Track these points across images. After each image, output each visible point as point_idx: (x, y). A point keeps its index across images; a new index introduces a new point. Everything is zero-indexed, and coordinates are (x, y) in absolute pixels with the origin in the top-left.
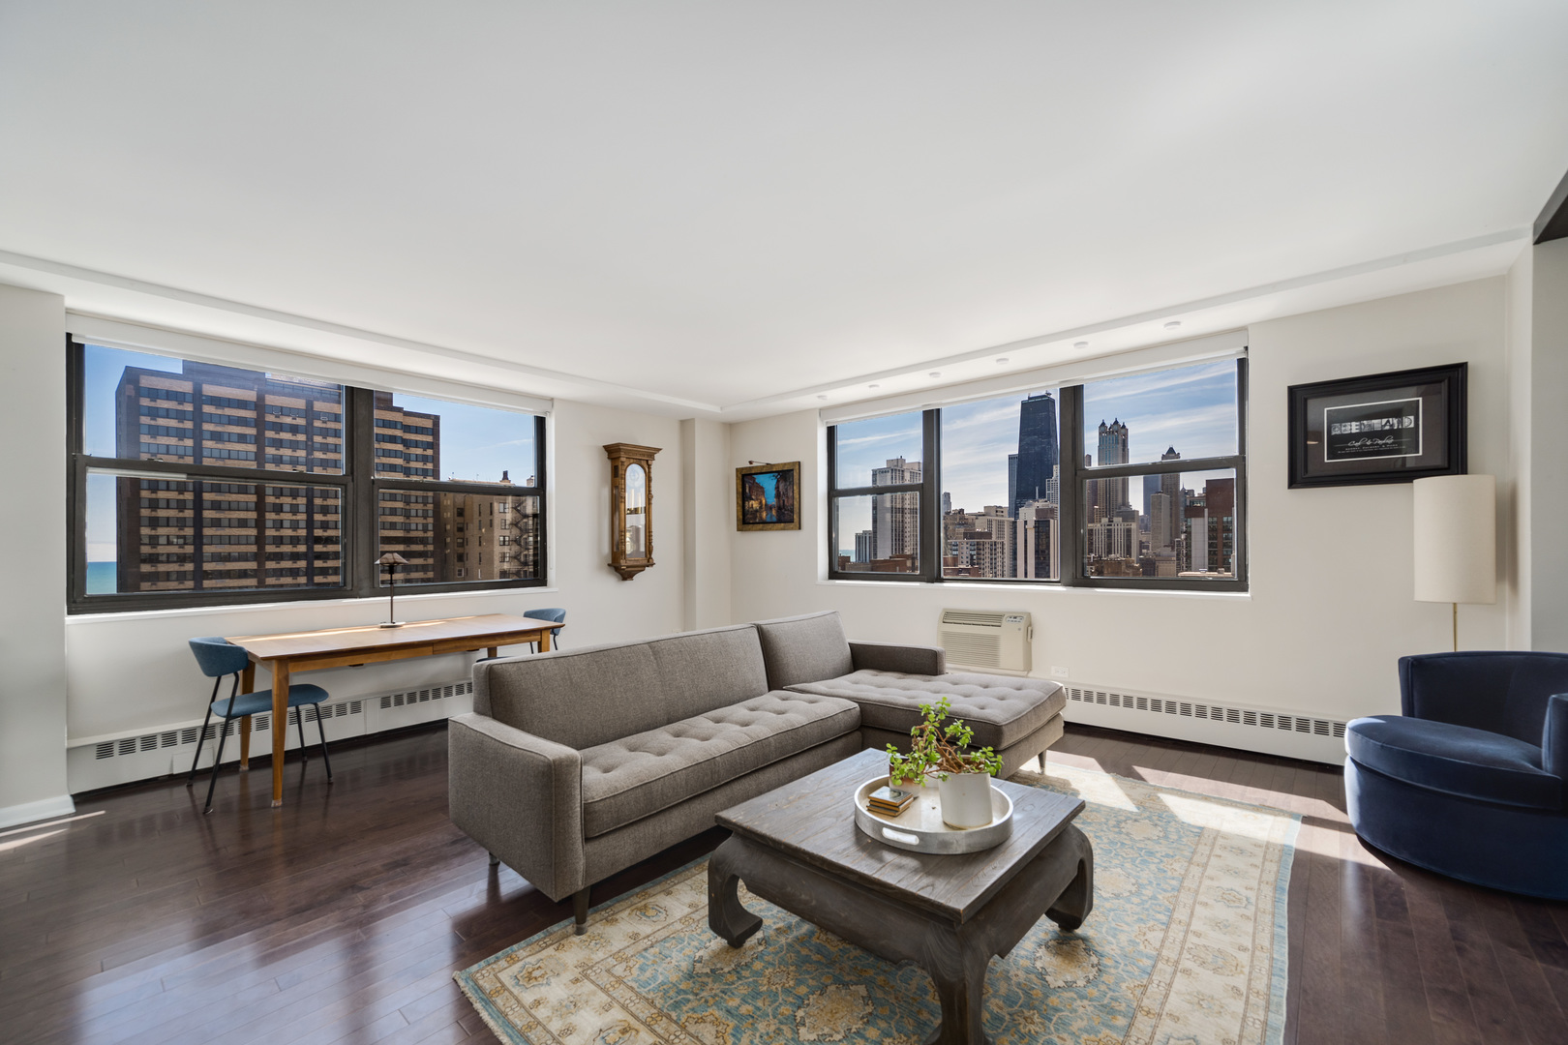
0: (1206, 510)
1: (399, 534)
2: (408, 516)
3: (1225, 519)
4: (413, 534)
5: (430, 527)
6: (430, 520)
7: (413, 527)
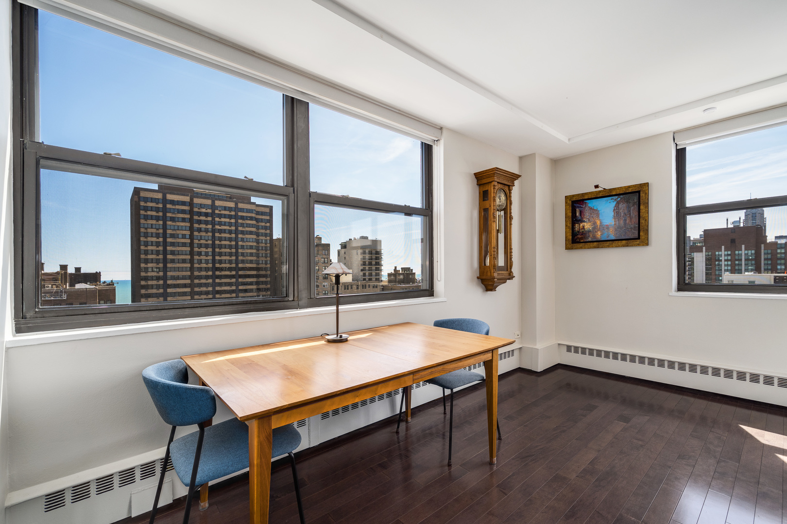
0: (704, 248)
1: (254, 266)
2: (258, 257)
3: (717, 253)
4: (260, 266)
5: (269, 262)
6: (269, 259)
7: (261, 262)
